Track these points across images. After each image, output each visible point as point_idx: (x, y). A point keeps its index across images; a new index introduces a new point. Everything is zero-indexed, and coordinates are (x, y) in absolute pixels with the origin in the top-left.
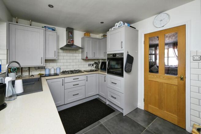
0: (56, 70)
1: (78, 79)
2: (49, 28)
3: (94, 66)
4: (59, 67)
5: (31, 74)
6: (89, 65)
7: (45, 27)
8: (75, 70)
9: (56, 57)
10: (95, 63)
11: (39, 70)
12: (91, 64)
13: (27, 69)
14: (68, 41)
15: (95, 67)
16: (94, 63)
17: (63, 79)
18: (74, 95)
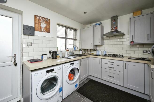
0: (102, 53)
1: (114, 63)
5: (88, 53)
7: (95, 24)
9: (100, 43)
12: (149, 51)
14: (112, 29)
17: (101, 59)
18: (109, 76)
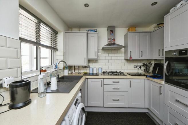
0: (98, 70)
1: (118, 82)
2: (91, 31)
3: (143, 68)
4: (101, 67)
6: (135, 67)
7: (88, 30)
8: (117, 72)
9: (97, 57)
10: (144, 65)
11: (85, 68)
12: (138, 66)
13: (77, 67)
14: (109, 40)
15: (143, 70)
16: (142, 64)
17: (103, 80)
18: (113, 100)
